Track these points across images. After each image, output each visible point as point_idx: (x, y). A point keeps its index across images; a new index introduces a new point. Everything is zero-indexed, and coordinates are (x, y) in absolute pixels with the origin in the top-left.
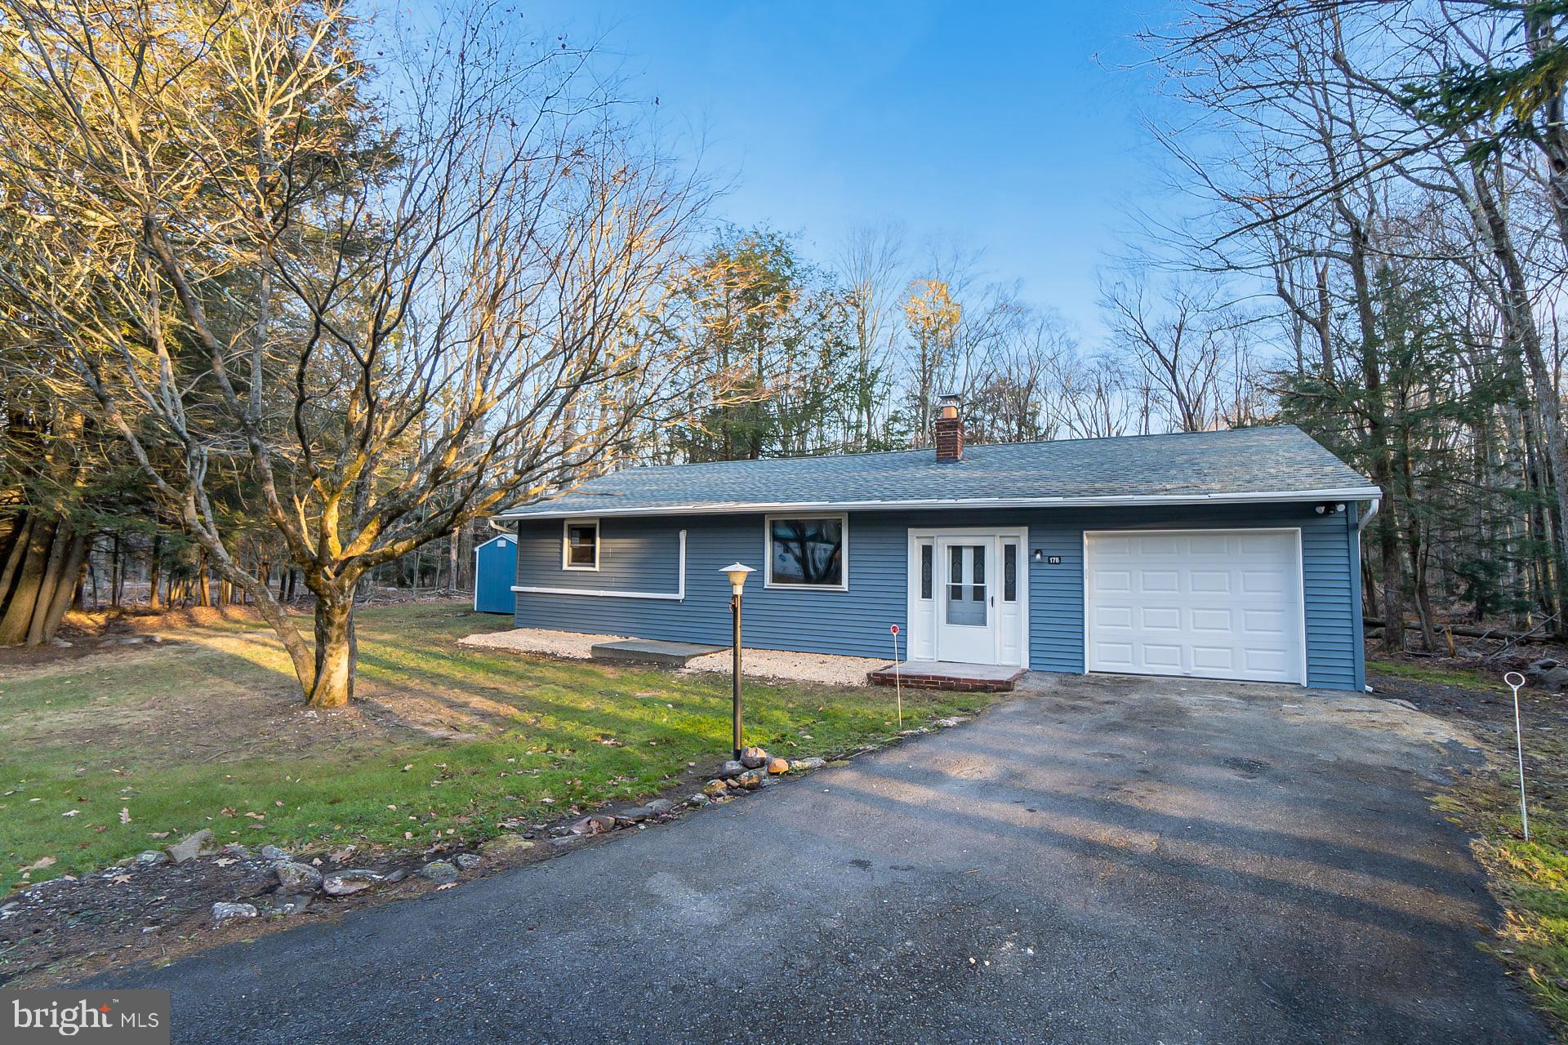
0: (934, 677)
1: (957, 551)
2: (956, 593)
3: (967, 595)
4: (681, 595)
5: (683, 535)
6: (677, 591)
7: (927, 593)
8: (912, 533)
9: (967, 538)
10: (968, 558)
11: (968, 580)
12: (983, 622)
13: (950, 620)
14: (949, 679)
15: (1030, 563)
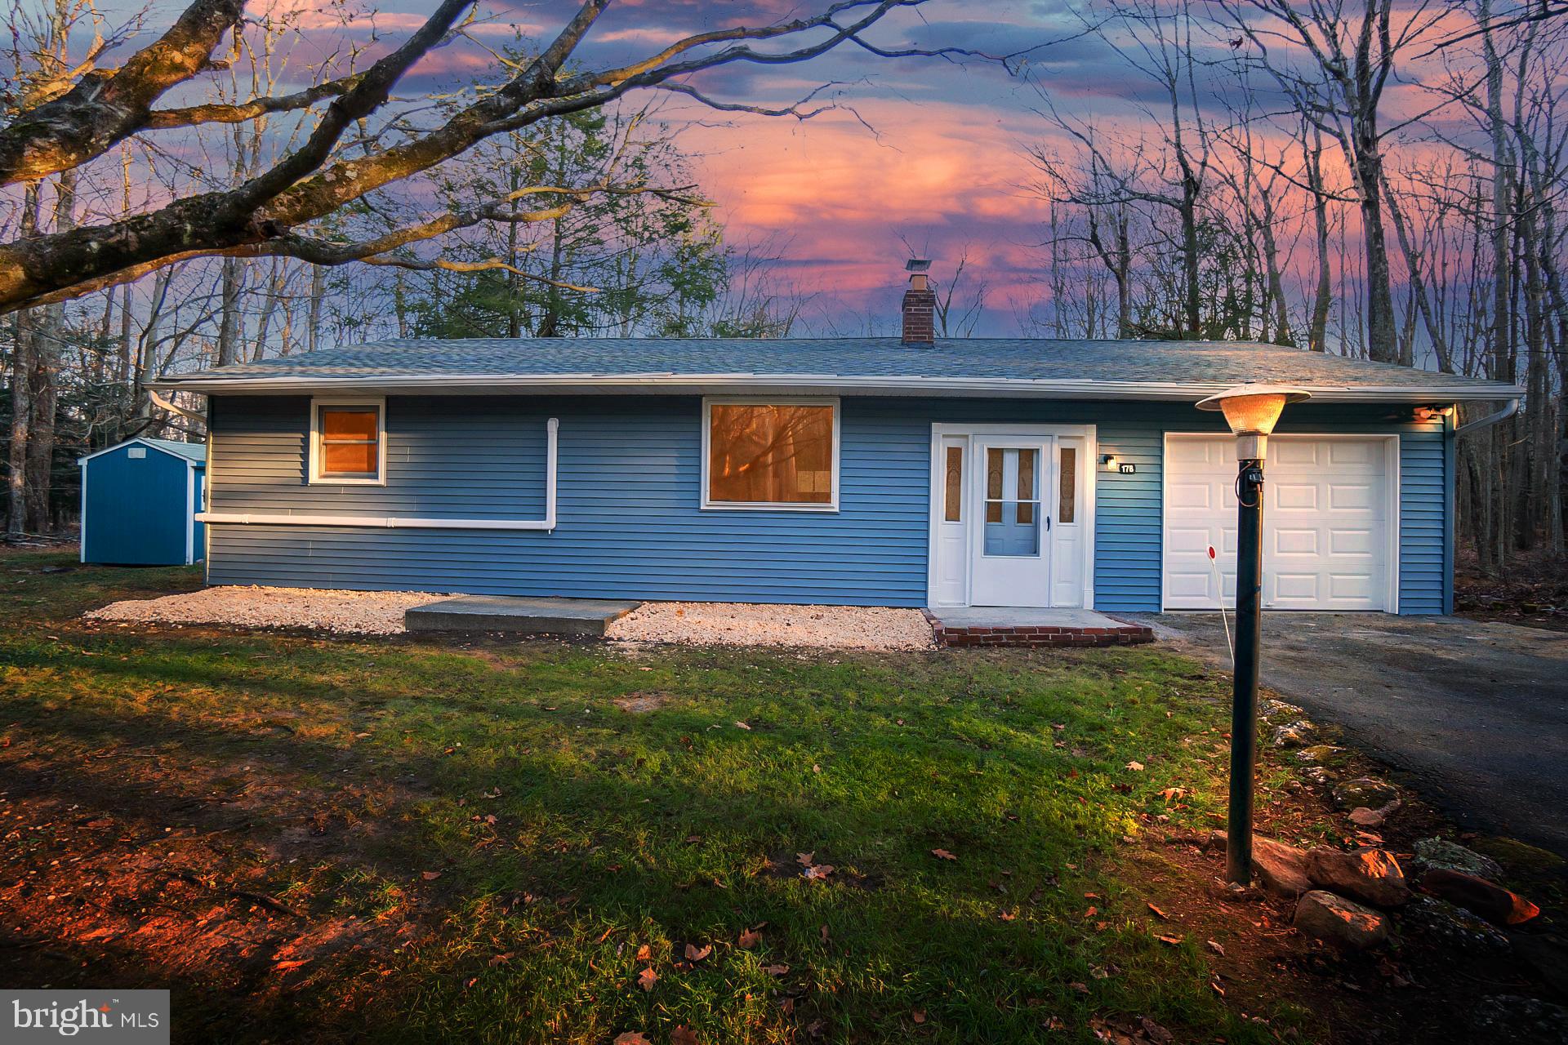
0: (1042, 629)
1: (996, 455)
2: (994, 512)
3: (1010, 517)
4: (550, 522)
5: (553, 425)
6: (543, 516)
7: (953, 514)
8: (937, 428)
9: (1012, 438)
10: (1011, 465)
11: (1010, 495)
12: (1034, 551)
13: (989, 550)
14: (1066, 630)
15: (1099, 472)
